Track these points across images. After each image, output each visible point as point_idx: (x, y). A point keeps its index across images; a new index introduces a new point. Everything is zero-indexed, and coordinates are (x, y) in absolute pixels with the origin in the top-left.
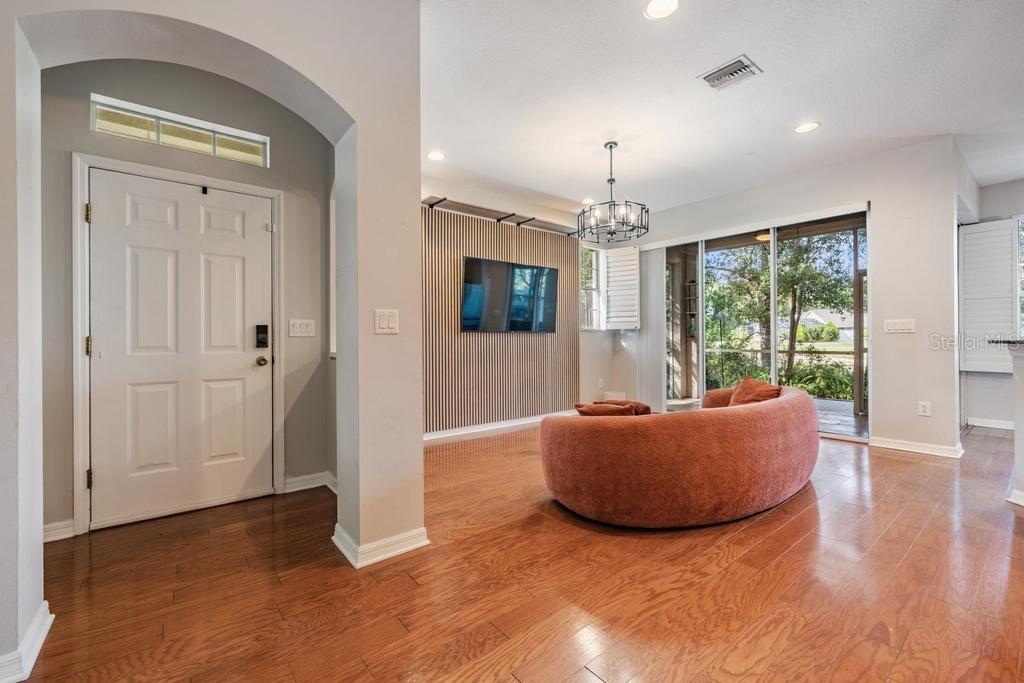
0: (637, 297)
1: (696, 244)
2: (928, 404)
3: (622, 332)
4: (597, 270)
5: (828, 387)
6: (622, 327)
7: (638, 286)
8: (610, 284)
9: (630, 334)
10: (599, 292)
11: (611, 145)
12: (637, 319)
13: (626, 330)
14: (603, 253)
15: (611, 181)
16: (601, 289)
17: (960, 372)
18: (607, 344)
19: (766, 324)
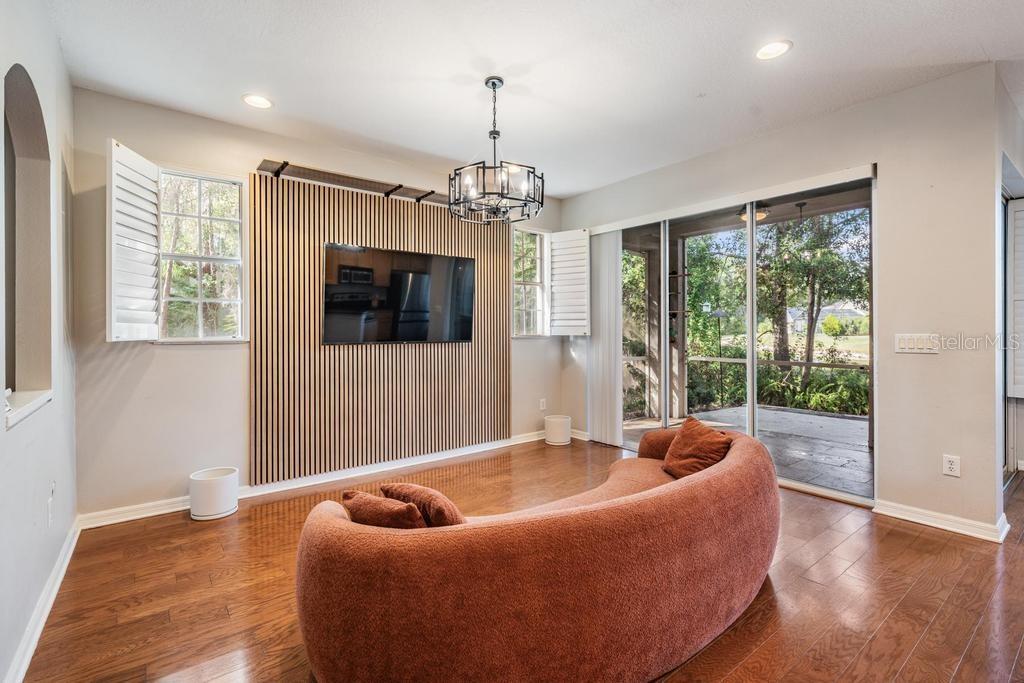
0: (587, 295)
1: (658, 225)
2: (956, 458)
3: (571, 339)
4: (541, 259)
5: (852, 398)
6: (571, 333)
7: (587, 281)
8: (555, 278)
9: (580, 341)
10: (543, 288)
11: (494, 82)
12: (586, 323)
13: (576, 337)
14: (547, 237)
15: (494, 134)
16: (546, 284)
17: (1006, 399)
18: (554, 353)
19: (780, 320)
